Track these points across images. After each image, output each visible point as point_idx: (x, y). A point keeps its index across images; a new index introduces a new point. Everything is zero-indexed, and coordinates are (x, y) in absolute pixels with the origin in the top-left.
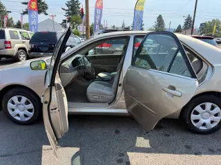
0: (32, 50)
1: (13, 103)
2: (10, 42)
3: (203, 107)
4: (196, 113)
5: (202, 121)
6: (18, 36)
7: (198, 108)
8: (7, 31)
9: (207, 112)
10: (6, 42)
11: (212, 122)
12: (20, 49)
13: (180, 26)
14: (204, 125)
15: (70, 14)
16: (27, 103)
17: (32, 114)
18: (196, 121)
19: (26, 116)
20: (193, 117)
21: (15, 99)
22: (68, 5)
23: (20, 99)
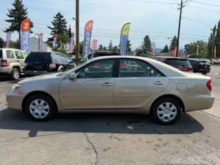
0: (27, 68)
1: (34, 105)
2: (6, 61)
3: (165, 105)
4: (160, 110)
5: (165, 115)
6: (13, 55)
7: (161, 106)
8: (4, 50)
9: (167, 109)
10: (3, 61)
11: (172, 116)
12: (14, 67)
13: (166, 47)
14: (166, 118)
15: (56, 33)
16: (45, 104)
17: (47, 113)
18: (161, 115)
19: (43, 114)
20: (159, 112)
21: (36, 102)
22: (54, 24)
23: (39, 102)
